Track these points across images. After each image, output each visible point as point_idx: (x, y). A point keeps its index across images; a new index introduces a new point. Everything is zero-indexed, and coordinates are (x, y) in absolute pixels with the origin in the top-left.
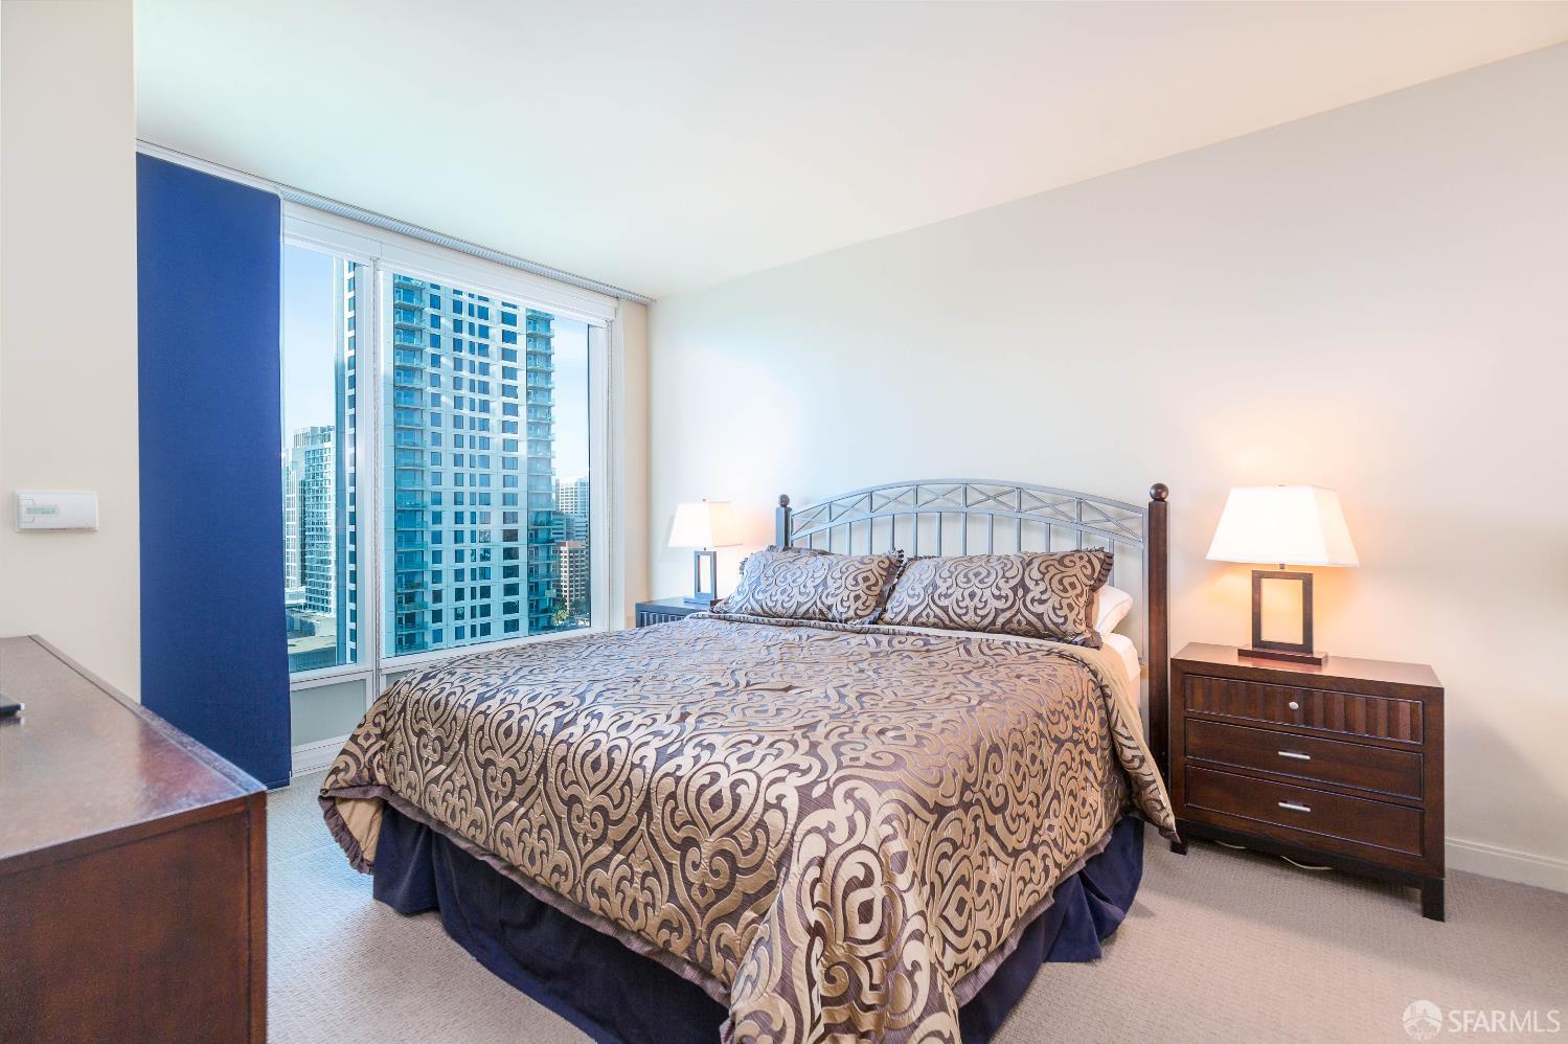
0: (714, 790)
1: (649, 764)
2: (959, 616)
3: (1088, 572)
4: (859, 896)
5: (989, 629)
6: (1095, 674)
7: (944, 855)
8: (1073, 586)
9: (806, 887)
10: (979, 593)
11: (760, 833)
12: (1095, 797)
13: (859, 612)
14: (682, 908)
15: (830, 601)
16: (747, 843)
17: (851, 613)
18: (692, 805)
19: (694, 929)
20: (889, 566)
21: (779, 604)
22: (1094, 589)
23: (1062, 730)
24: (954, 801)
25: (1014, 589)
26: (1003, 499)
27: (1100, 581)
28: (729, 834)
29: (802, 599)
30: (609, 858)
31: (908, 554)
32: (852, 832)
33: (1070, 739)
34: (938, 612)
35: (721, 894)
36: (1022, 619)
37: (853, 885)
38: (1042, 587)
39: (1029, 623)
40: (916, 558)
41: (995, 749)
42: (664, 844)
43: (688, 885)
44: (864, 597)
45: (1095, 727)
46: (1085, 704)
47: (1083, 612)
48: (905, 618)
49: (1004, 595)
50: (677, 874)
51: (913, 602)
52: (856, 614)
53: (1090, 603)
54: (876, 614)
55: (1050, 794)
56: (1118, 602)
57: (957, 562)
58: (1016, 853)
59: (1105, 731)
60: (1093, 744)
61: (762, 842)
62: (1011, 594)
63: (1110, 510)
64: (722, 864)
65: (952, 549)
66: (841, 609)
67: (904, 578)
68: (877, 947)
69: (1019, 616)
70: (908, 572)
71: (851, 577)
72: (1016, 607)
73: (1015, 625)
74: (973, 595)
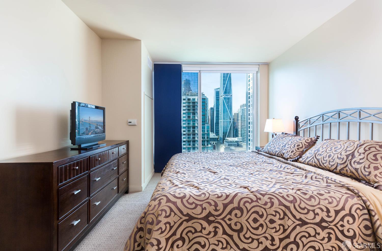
2: (324, 164)
5: (333, 171)
10: (333, 155)
13: (291, 156)
15: (284, 151)
20: (311, 142)
21: (272, 151)
25: (348, 156)
29: (277, 150)
36: (348, 169)
38: (362, 156)
39: (351, 172)
44: (295, 152)
49: (342, 157)
51: (310, 156)
52: (290, 157)
62: (345, 158)
66: (286, 155)
69: (347, 168)
71: (294, 144)
72: (346, 164)
73: (344, 172)
74: (329, 157)
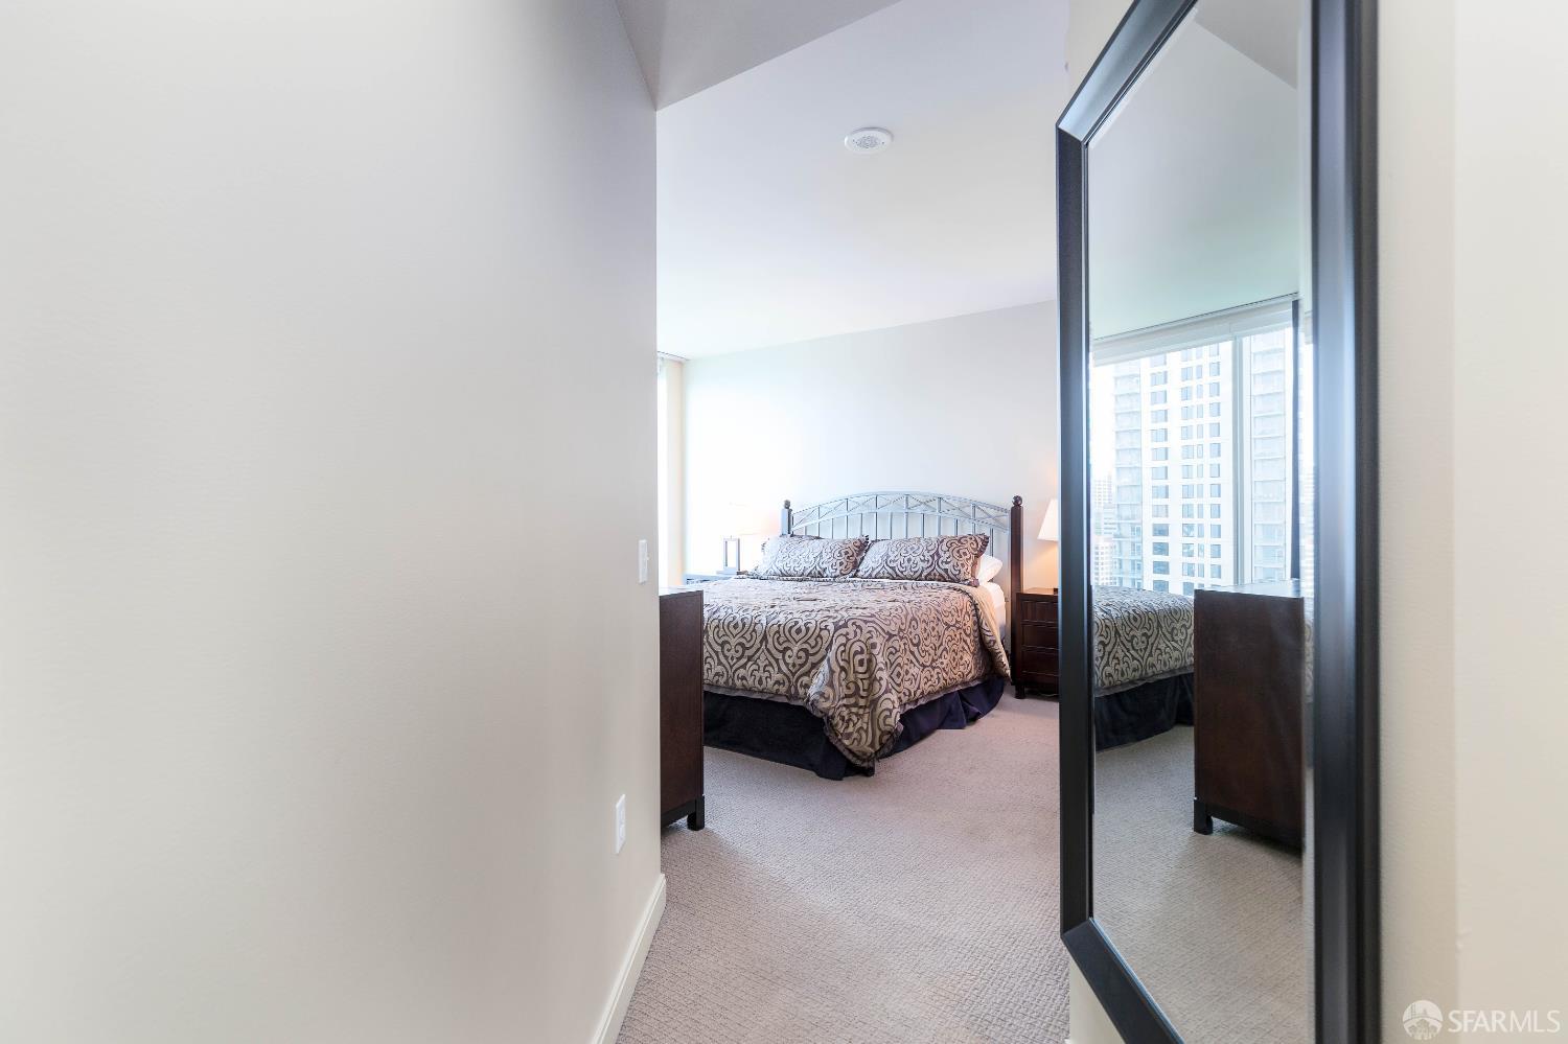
0: (797, 626)
1: (764, 623)
2: (902, 572)
3: (975, 546)
4: (859, 657)
5: (919, 578)
6: (971, 598)
7: (891, 653)
8: (965, 554)
9: (839, 652)
10: (913, 559)
11: (819, 639)
12: (968, 658)
13: (842, 571)
14: (785, 674)
15: (824, 566)
16: (813, 644)
17: (838, 573)
18: (787, 634)
19: (790, 682)
20: (860, 545)
21: (792, 569)
22: (977, 556)
23: (949, 620)
24: (896, 633)
25: (932, 557)
26: (930, 504)
27: (981, 552)
28: (806, 642)
29: (807, 565)
30: (746, 664)
31: (872, 538)
32: (856, 635)
33: (954, 626)
34: (890, 571)
35: (802, 666)
36: (936, 572)
37: (856, 653)
38: (948, 554)
39: (940, 575)
40: (876, 541)
41: (914, 619)
42: (774, 651)
43: (787, 664)
44: (845, 564)
45: (970, 624)
46: (964, 610)
47: (970, 568)
48: (870, 575)
49: (927, 559)
50: (781, 662)
51: (874, 565)
52: (841, 573)
53: (975, 564)
54: (853, 573)
55: (942, 648)
56: (991, 566)
57: (901, 541)
58: (925, 666)
59: (976, 628)
60: (968, 632)
61: (820, 643)
62: (930, 559)
63: (992, 512)
64: (802, 654)
65: (899, 534)
66: (832, 570)
67: (869, 552)
68: (866, 676)
69: (935, 570)
70: (872, 549)
71: (837, 551)
72: (933, 566)
73: (932, 576)
74: (909, 560)
